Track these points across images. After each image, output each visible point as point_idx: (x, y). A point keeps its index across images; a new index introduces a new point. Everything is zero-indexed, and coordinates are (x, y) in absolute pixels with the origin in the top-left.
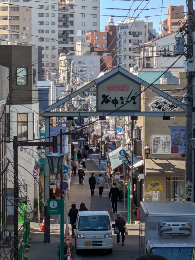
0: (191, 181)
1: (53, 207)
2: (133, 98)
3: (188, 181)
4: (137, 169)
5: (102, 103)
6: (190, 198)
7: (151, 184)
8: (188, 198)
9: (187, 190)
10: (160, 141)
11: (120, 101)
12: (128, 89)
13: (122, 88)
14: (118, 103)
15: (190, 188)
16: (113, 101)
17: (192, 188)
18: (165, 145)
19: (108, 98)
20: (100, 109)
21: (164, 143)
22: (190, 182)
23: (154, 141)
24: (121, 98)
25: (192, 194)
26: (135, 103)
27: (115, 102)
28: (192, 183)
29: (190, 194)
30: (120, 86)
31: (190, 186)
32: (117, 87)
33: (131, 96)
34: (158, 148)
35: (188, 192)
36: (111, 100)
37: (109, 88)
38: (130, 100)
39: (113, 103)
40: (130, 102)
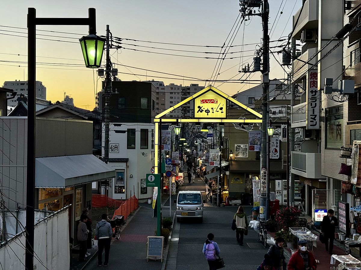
0: (266, 168)
1: (151, 180)
2: (221, 109)
3: (263, 169)
4: (224, 168)
5: (198, 112)
6: (265, 182)
7: (234, 179)
8: (264, 182)
9: (262, 176)
10: (241, 148)
11: (211, 111)
12: (217, 102)
13: (212, 101)
14: (209, 112)
15: (265, 174)
16: (206, 111)
17: (266, 174)
18: (244, 151)
19: (202, 108)
21: (243, 150)
22: (265, 170)
23: (236, 148)
24: (212, 109)
25: (266, 179)
26: (222, 112)
27: (207, 111)
28: (266, 170)
29: (265, 179)
30: (211, 100)
31: (265, 173)
32: (209, 100)
33: (219, 107)
34: (239, 153)
35: (264, 177)
36: (204, 110)
37: (203, 101)
38: (218, 110)
39: (206, 112)
40: (218, 111)
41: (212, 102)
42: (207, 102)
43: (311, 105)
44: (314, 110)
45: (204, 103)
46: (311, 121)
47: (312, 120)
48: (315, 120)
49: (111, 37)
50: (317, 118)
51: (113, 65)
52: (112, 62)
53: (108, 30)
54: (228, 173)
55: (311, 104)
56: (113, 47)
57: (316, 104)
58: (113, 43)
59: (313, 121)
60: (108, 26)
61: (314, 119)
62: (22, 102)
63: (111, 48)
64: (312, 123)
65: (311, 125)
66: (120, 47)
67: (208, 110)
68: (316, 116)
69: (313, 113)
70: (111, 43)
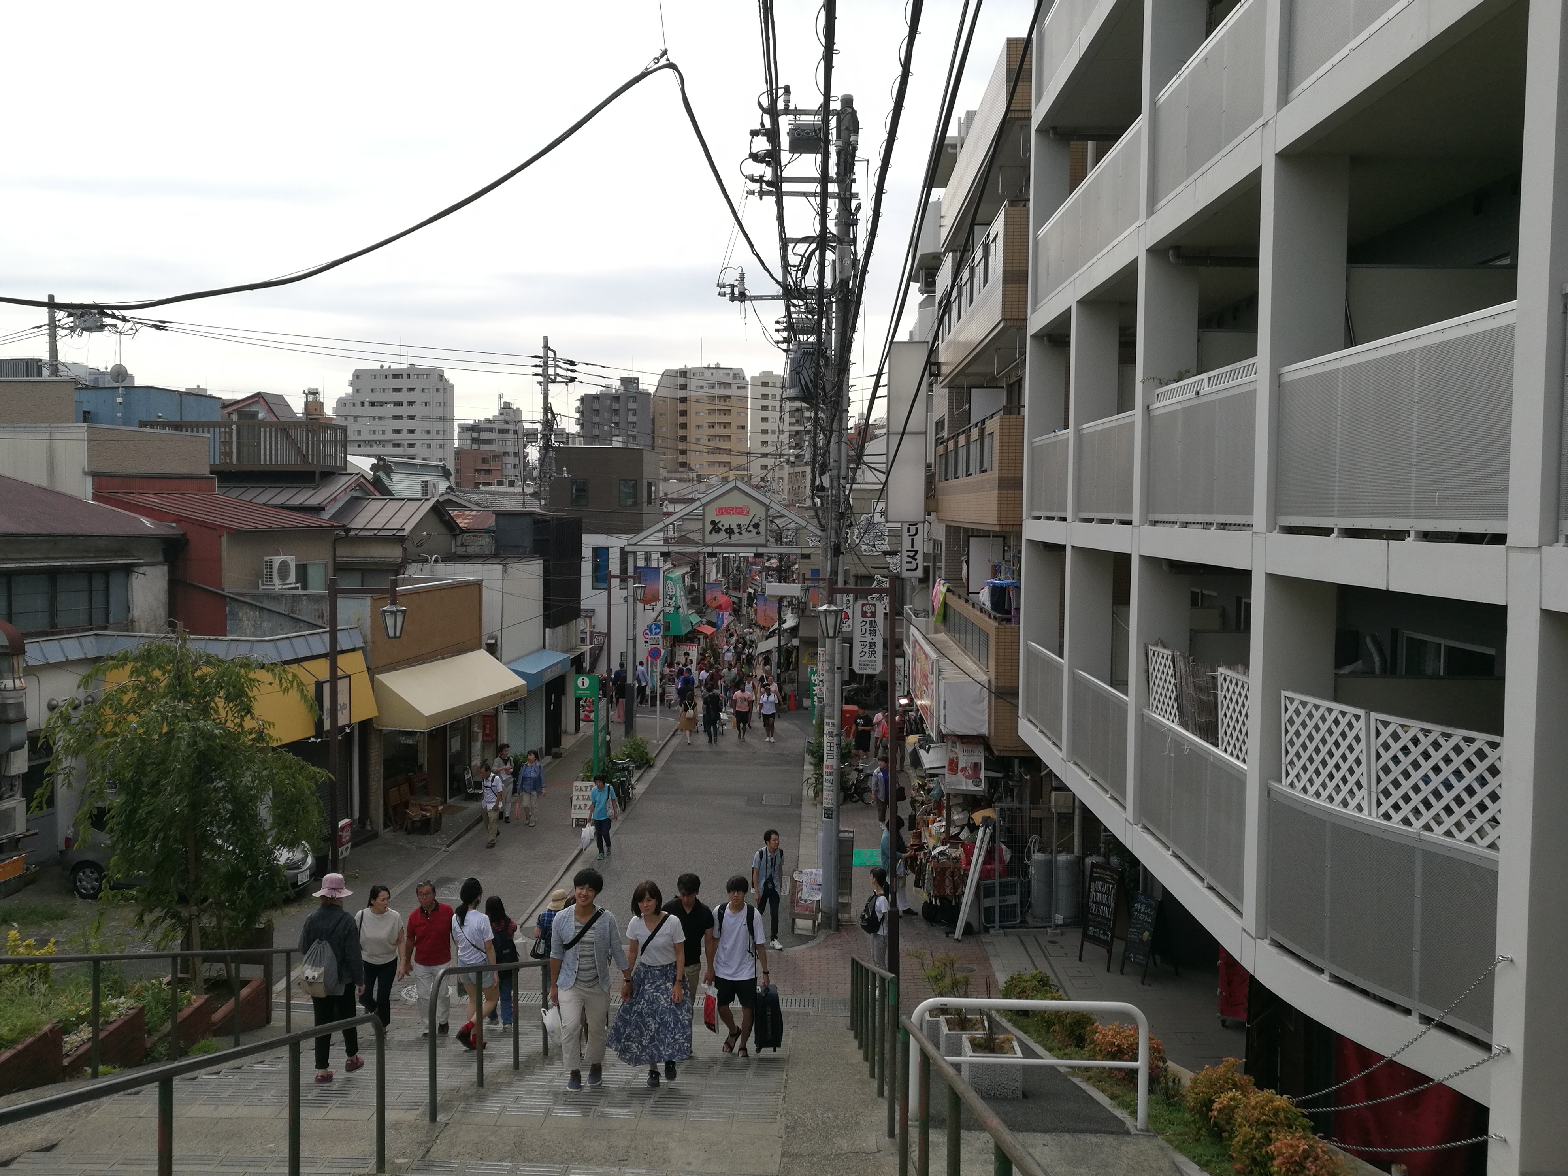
1: (583, 685)
2: (756, 526)
5: (711, 533)
11: (736, 530)
12: (748, 512)
13: (739, 511)
14: (733, 532)
16: (726, 530)
19: (720, 525)
20: (707, 542)
24: (739, 526)
26: (758, 533)
27: (730, 531)
30: (737, 508)
32: (732, 509)
33: (753, 523)
36: (724, 528)
37: (721, 511)
38: (751, 528)
39: (727, 533)
40: (750, 531)
41: (738, 514)
42: (729, 513)
43: (909, 531)
44: (913, 539)
45: (723, 514)
46: (908, 562)
47: (910, 560)
48: (916, 560)
49: (555, 359)
50: (919, 557)
51: (558, 419)
52: (555, 411)
53: (546, 347)
54: (796, 642)
55: (909, 529)
56: (559, 379)
57: (917, 528)
58: (559, 371)
59: (911, 562)
60: (546, 339)
61: (913, 558)
62: (381, 474)
63: (554, 381)
64: (909, 566)
65: (908, 570)
66: (573, 379)
67: (730, 528)
68: (917, 552)
69: (912, 547)
70: (555, 371)
